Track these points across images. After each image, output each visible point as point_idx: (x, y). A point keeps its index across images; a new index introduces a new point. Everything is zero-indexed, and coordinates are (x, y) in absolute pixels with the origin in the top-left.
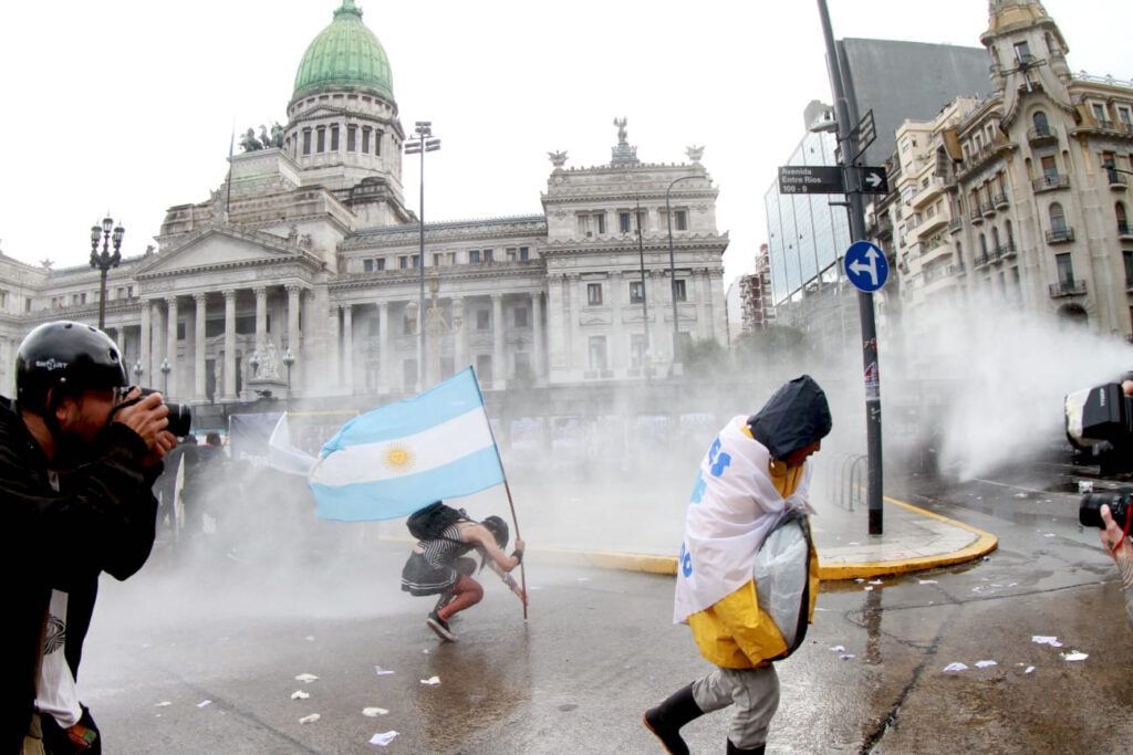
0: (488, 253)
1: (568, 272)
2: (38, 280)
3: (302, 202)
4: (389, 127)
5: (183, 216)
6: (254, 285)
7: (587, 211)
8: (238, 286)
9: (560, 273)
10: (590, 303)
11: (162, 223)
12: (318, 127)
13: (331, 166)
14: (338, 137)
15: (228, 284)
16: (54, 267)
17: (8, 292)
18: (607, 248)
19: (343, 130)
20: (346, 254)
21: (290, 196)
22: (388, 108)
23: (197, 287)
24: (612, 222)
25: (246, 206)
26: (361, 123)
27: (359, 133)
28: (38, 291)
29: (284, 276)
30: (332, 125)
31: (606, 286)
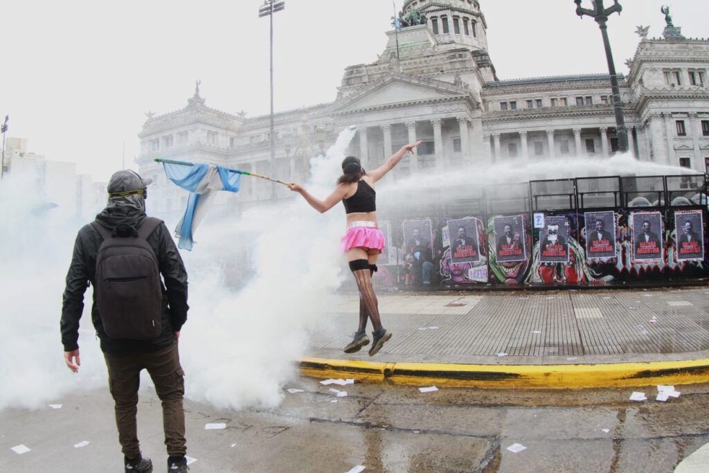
0: (589, 98)
1: (664, 111)
2: (237, 124)
3: (454, 60)
4: (479, 18)
5: (358, 72)
6: (431, 118)
7: (669, 69)
8: (418, 119)
9: (659, 112)
10: (679, 134)
11: (342, 78)
12: (432, 17)
13: (446, 44)
14: (447, 25)
15: (411, 117)
16: (247, 116)
17: (217, 133)
18: (687, 95)
19: (450, 20)
20: (487, 98)
21: (444, 57)
22: (475, 6)
23: (384, 120)
24: (685, 76)
25: (409, 64)
26: (462, 15)
27: (461, 21)
28: (238, 132)
29: (455, 111)
30: (442, 16)
31: (687, 123)
